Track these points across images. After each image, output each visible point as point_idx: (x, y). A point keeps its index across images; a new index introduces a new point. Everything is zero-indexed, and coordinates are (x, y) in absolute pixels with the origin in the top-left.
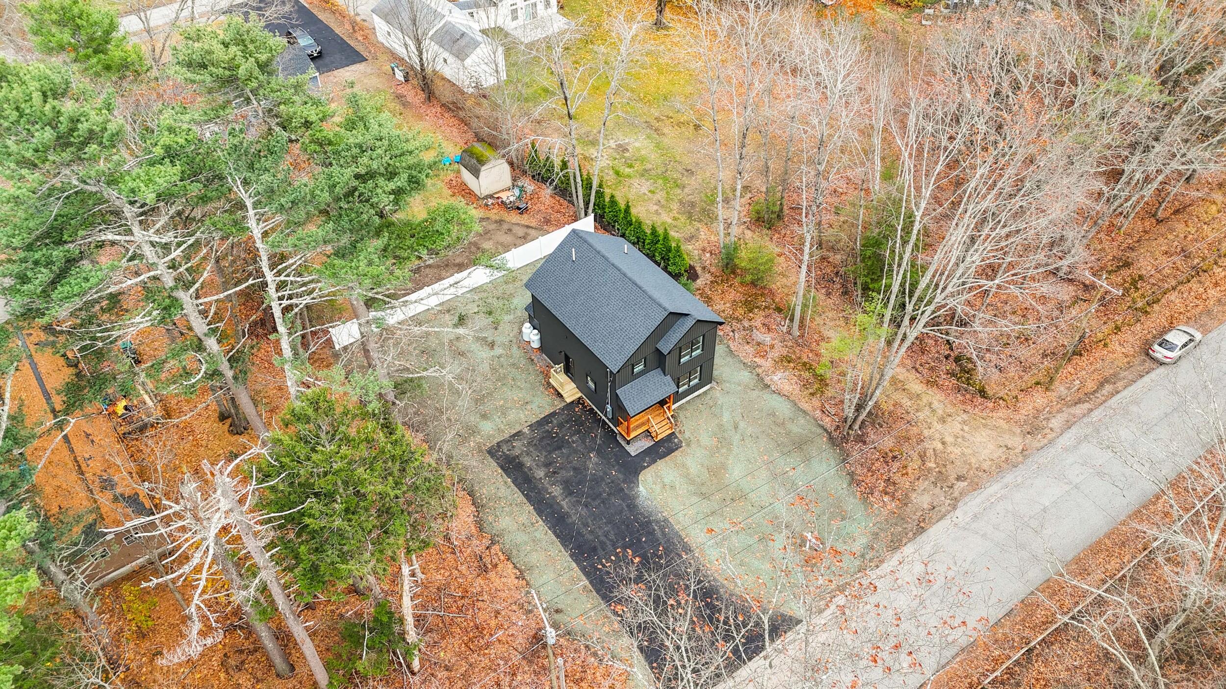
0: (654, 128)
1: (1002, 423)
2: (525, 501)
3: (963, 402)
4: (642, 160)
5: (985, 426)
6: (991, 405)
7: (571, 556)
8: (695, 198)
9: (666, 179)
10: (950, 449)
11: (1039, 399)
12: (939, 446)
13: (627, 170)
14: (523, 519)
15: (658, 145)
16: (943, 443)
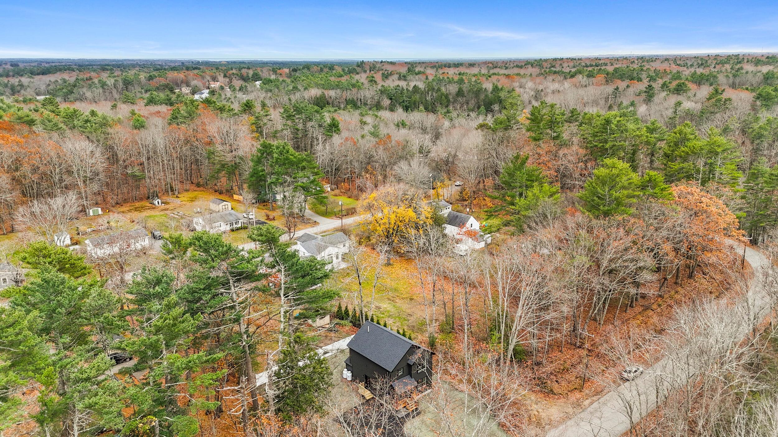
0: (391, 300)
1: (562, 404)
3: (545, 397)
4: (388, 311)
5: (556, 405)
6: (557, 397)
8: (414, 324)
9: (399, 318)
10: (541, 414)
11: (578, 395)
12: (536, 413)
13: (382, 315)
15: (394, 306)
16: (538, 412)
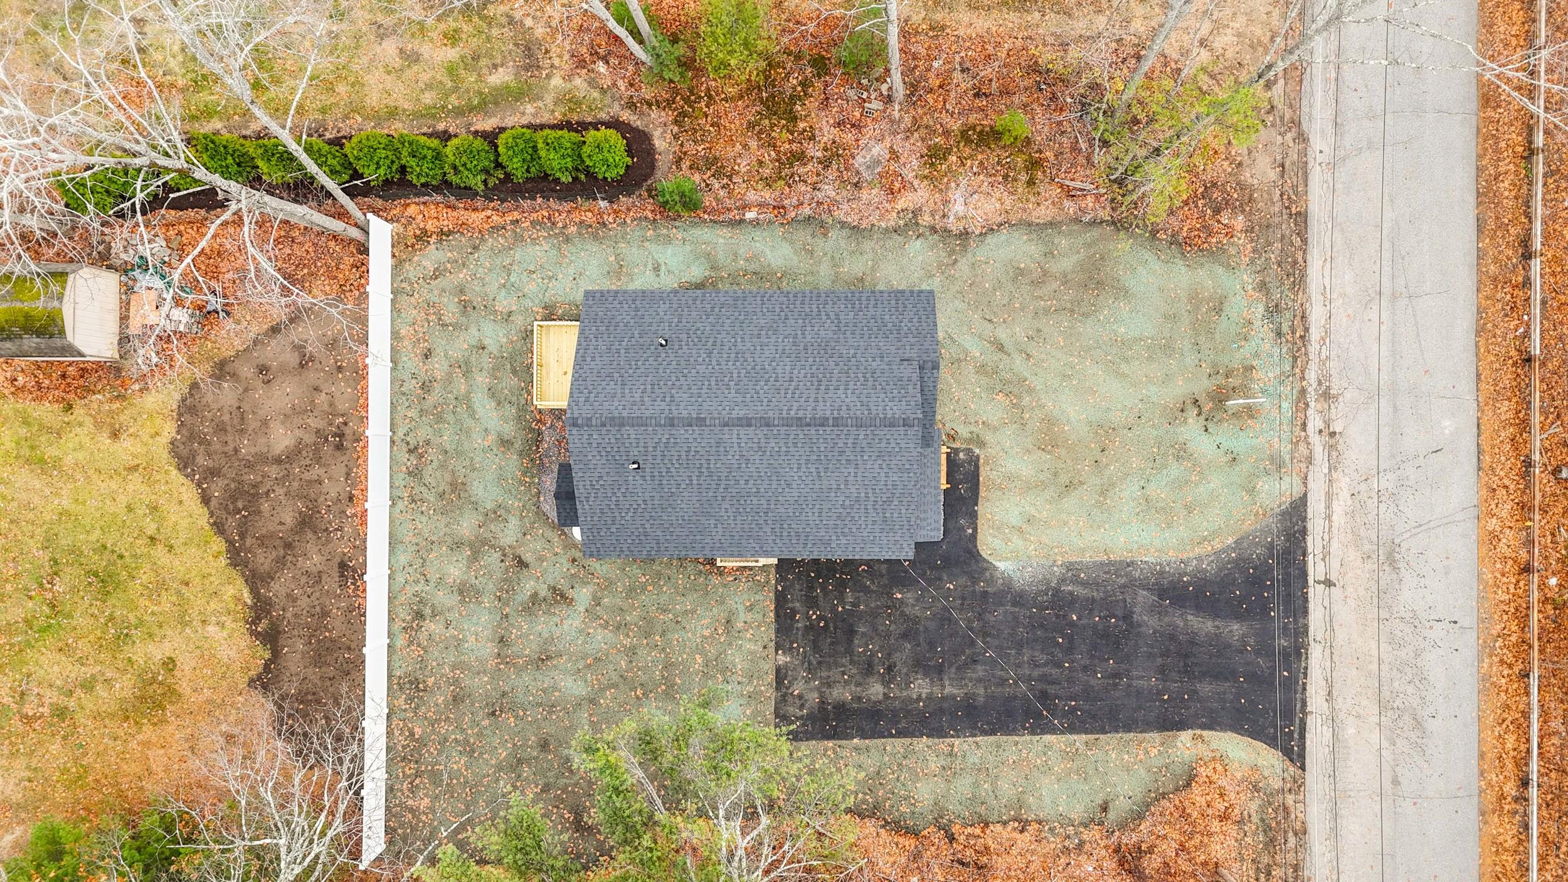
2: (907, 741)
7: (1033, 733)
10: (1218, 44)
14: (934, 764)
